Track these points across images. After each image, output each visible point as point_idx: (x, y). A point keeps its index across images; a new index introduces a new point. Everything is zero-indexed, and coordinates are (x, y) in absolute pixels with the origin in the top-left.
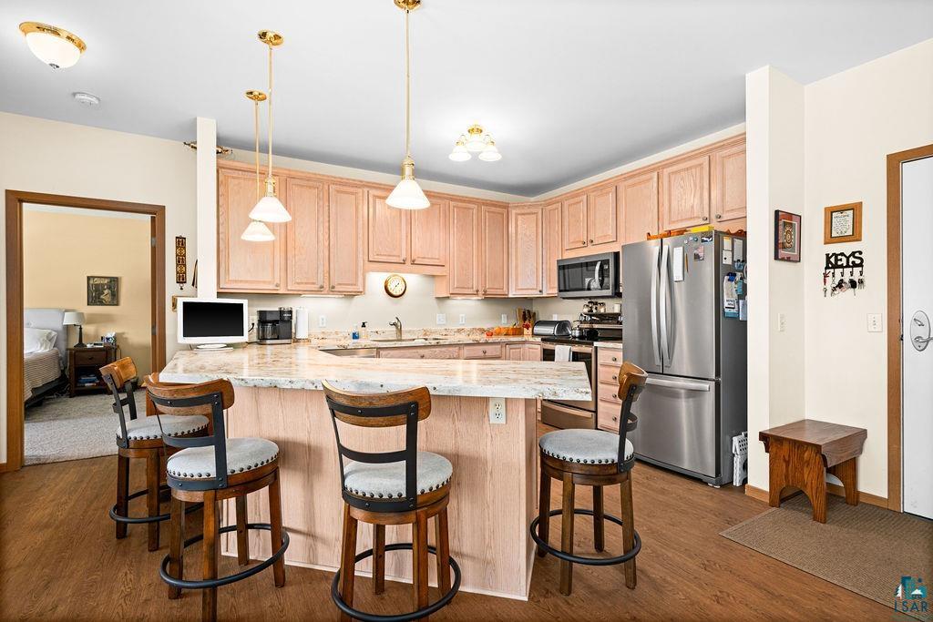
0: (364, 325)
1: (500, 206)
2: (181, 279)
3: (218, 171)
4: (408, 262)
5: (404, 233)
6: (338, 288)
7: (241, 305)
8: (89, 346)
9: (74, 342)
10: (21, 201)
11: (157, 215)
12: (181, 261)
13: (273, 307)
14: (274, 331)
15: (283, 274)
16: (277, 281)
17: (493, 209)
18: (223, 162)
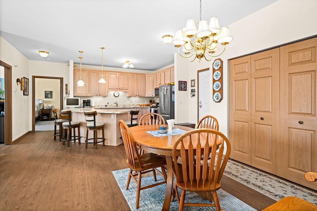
0: (108, 103)
1: (143, 75)
2: (66, 93)
3: (74, 70)
4: (118, 89)
5: (117, 82)
6: (101, 95)
7: (78, 99)
8: (45, 109)
9: (42, 108)
10: (35, 78)
11: (62, 79)
12: (66, 89)
13: (86, 99)
14: (86, 105)
15: (88, 92)
16: (87, 94)
17: (141, 75)
18: (75, 68)
